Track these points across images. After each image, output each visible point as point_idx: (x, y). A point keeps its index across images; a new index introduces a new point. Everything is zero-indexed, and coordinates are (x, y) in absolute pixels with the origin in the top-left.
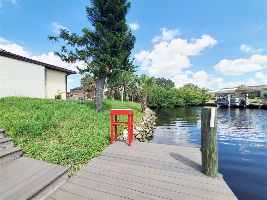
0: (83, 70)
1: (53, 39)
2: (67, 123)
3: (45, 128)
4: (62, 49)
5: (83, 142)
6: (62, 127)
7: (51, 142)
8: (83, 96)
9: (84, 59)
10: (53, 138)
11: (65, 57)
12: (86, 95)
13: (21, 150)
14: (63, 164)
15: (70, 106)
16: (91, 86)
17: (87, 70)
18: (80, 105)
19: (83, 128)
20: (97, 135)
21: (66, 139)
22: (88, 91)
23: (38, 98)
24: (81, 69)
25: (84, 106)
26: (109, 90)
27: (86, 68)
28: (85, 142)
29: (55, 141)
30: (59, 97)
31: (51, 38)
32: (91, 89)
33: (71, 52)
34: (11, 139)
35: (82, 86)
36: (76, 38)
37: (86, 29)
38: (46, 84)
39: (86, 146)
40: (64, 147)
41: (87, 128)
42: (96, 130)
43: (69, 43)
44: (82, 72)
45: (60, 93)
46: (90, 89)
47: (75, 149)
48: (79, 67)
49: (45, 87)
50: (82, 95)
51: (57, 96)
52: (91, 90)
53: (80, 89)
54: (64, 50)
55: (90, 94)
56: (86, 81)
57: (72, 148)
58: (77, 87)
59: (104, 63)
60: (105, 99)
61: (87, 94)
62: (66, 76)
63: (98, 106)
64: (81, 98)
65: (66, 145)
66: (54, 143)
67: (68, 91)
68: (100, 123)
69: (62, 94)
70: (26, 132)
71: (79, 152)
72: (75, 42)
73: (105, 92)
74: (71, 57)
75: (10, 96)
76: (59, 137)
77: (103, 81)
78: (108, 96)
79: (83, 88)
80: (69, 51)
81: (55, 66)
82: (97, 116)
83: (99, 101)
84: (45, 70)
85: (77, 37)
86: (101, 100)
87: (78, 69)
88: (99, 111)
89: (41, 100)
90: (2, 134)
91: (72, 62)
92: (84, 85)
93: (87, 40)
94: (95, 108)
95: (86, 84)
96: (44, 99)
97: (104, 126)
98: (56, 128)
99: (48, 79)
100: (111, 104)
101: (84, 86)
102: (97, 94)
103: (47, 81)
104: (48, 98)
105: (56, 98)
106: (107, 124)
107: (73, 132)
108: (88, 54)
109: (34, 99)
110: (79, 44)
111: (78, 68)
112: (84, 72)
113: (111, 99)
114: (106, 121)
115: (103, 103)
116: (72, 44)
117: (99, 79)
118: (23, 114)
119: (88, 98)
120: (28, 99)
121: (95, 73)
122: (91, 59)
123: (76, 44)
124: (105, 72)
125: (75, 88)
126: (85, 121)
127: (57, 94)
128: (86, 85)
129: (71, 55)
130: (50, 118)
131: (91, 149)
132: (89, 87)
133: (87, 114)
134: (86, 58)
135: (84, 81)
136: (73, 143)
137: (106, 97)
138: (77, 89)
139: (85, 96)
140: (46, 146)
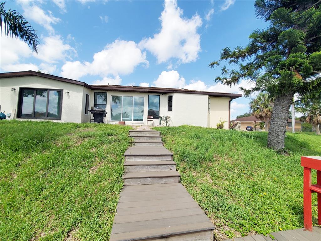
0: (250, 90)
1: (215, 65)
2: (225, 160)
3: (201, 160)
4: (222, 71)
5: (242, 195)
6: (218, 164)
7: (204, 178)
8: (254, 125)
9: (250, 75)
10: (207, 174)
11: (226, 79)
12: (259, 124)
13: (180, 176)
14: (211, 214)
15: (230, 139)
16: (266, 110)
17: (257, 89)
18: (245, 138)
19: (245, 173)
20: (269, 193)
21: (220, 182)
22: (261, 117)
23: (202, 127)
24: (247, 89)
25: (250, 140)
26: (306, 115)
27: (254, 87)
28: (246, 197)
29: (208, 178)
30: (221, 127)
31: (212, 64)
32: (266, 115)
33: (233, 71)
34: (175, 163)
35: (252, 111)
36: (240, 51)
37: (254, 32)
38: (209, 112)
39: (247, 204)
40: (216, 191)
41: (251, 175)
42: (269, 184)
43: (231, 62)
44: (248, 92)
45: (222, 121)
46: (264, 115)
47: (229, 200)
48: (244, 87)
49: (208, 115)
50: (252, 124)
51: (219, 125)
52: (266, 117)
53: (249, 115)
54: (225, 72)
55: (264, 122)
56: (258, 105)
57: (225, 197)
58: (245, 113)
59: (289, 69)
60: (295, 131)
61: (259, 122)
62: (230, 102)
63: (276, 143)
64: (251, 127)
65: (219, 190)
66: (207, 180)
67: (231, 120)
68: (278, 175)
69: (224, 122)
70: (186, 159)
71: (235, 209)
72: (238, 58)
73: (296, 119)
74: (233, 77)
75: (184, 125)
76: (213, 175)
77: (287, 102)
78: (305, 126)
79: (253, 115)
80: (230, 71)
81: (218, 93)
82: (274, 161)
83: (278, 135)
84: (209, 99)
85: (242, 49)
86: (282, 134)
87: (242, 91)
88: (279, 152)
89: (203, 128)
90: (171, 157)
91: (234, 83)
92: (254, 109)
93: (257, 46)
94: (269, 145)
95: (258, 108)
96: (206, 128)
97: (287, 181)
98: (211, 163)
99: (211, 108)
100: (310, 142)
101: (255, 111)
102: (274, 123)
103: (210, 109)
104: (211, 127)
105: (217, 127)
106: (297, 181)
107: (230, 174)
108: (258, 65)
109: (198, 128)
110: (244, 57)
111: (242, 89)
112: (251, 92)
113: (311, 131)
114: (292, 173)
115: (288, 138)
116: (235, 61)
117: (278, 98)
118: (187, 141)
119: (261, 128)
120: (194, 127)
121: (271, 90)
122: (263, 72)
123: (240, 59)
124: (291, 85)
125: (242, 114)
126: (250, 164)
127: (219, 123)
128: (258, 110)
129: (232, 75)
130: (207, 150)
131: (255, 215)
132: (263, 112)
133: (254, 154)
134: (255, 71)
135: (255, 104)
136: (229, 191)
137: (300, 127)
138: (245, 116)
139: (256, 125)
140: (199, 181)
